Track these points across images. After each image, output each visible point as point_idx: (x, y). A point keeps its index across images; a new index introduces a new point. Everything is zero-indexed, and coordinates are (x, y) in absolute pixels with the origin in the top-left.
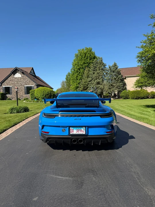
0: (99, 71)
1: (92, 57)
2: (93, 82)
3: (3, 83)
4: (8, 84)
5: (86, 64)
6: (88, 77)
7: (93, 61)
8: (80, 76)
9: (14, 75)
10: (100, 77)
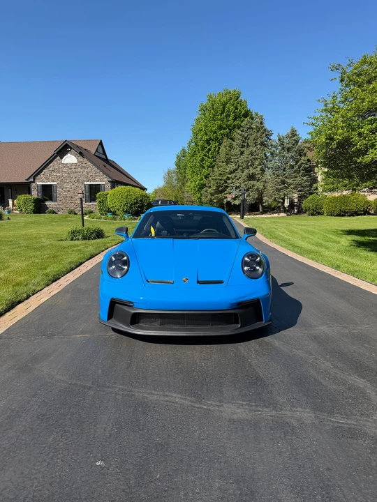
0: (254, 149)
1: (240, 114)
2: (238, 173)
3: (37, 175)
4: (48, 179)
5: (224, 129)
6: (228, 161)
7: (242, 122)
8: (209, 158)
9: (62, 158)
10: (257, 162)
